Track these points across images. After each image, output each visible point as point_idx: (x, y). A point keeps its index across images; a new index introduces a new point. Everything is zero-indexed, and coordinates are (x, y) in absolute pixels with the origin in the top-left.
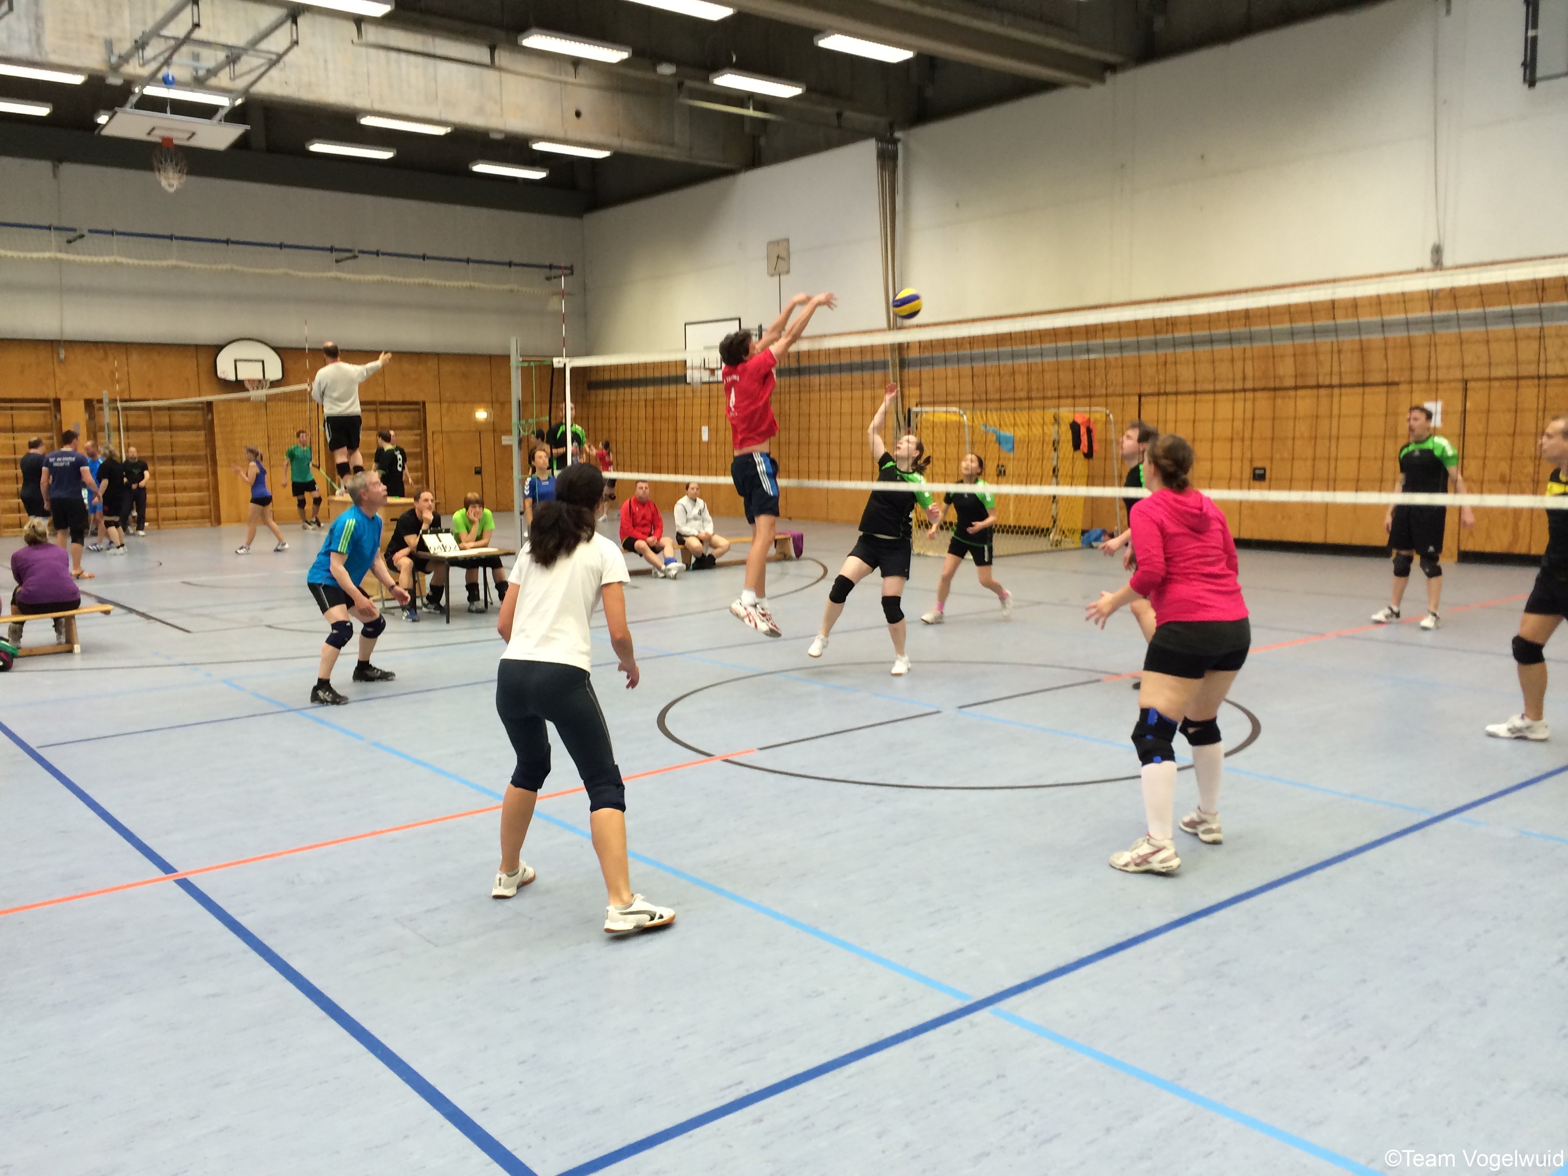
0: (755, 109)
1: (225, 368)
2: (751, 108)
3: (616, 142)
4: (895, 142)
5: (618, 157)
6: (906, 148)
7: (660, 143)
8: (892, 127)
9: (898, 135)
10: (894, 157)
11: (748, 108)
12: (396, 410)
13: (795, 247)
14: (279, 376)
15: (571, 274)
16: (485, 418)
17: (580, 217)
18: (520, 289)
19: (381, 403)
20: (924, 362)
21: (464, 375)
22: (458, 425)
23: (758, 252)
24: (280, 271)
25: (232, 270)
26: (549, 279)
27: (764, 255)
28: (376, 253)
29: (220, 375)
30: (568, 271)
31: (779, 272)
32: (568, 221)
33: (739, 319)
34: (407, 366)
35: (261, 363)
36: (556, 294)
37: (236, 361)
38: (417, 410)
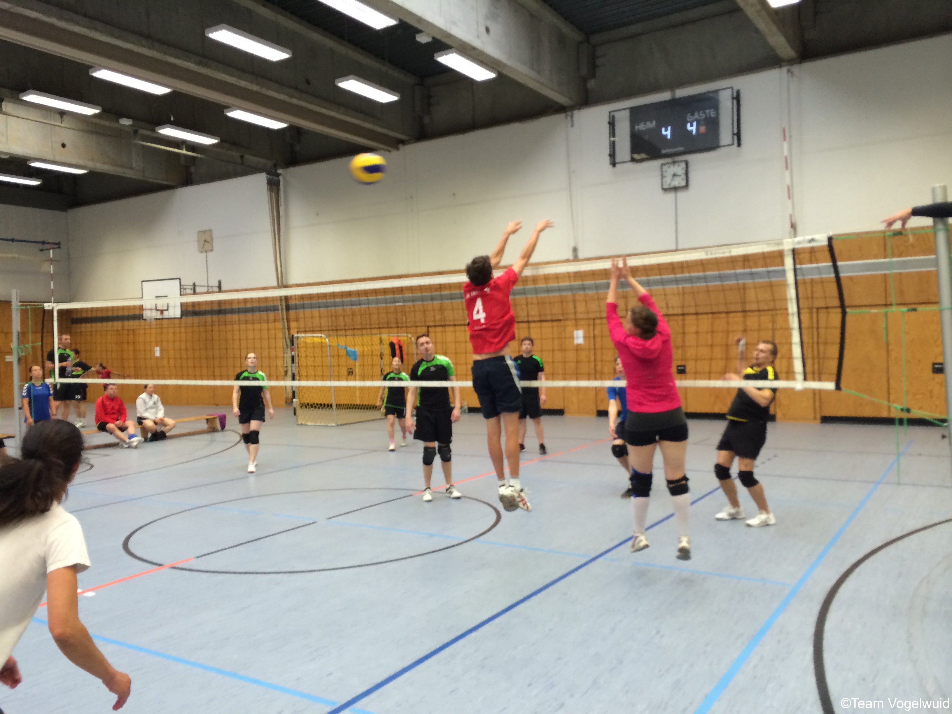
0: (187, 150)
2: (184, 150)
3: (91, 164)
4: (278, 175)
5: (92, 175)
6: (285, 179)
7: (122, 167)
8: (275, 166)
9: (279, 171)
10: (277, 184)
11: (182, 149)
13: (216, 235)
15: (59, 247)
17: (65, 211)
18: (20, 257)
20: (301, 307)
23: (191, 237)
26: (42, 250)
27: (195, 239)
30: (56, 246)
31: (206, 250)
32: (57, 213)
33: (179, 278)
36: (47, 260)
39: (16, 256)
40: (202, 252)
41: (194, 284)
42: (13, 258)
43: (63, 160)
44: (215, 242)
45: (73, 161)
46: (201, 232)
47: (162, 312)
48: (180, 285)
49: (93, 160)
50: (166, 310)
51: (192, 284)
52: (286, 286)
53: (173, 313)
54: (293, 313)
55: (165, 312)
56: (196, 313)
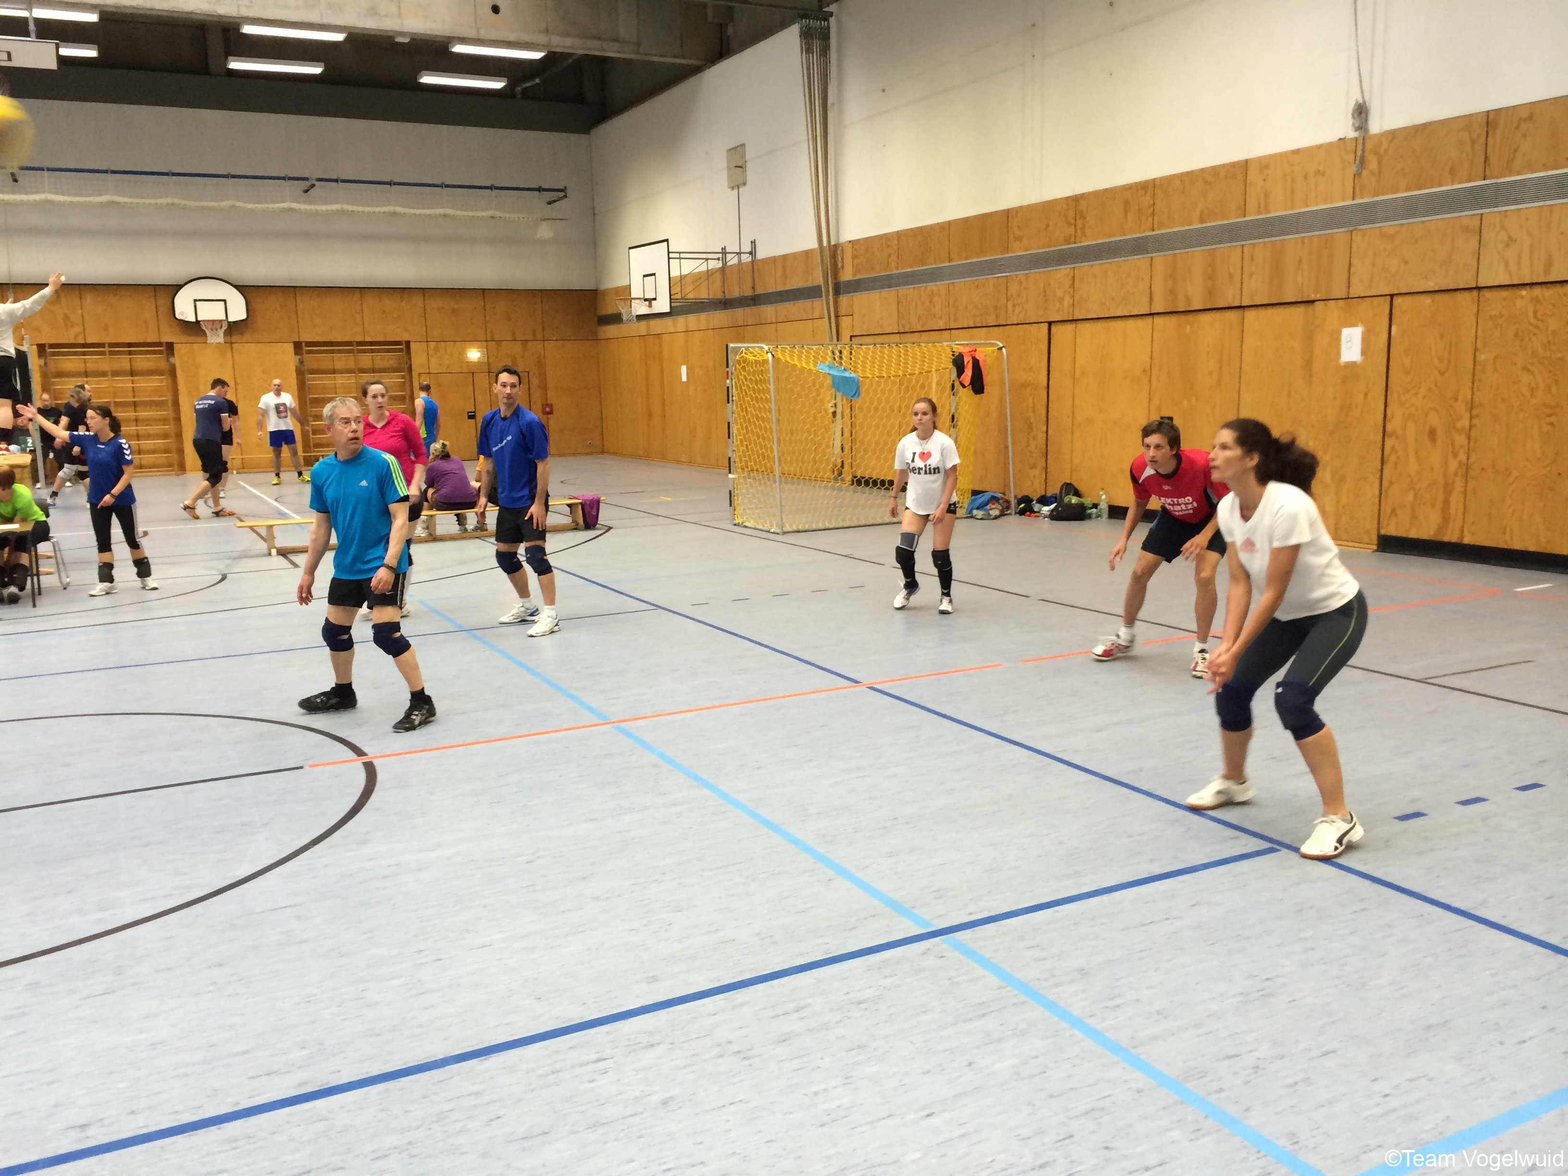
1: (184, 308)
3: (549, 41)
4: (827, 17)
5: (555, 59)
6: (839, 24)
7: (598, 39)
9: (829, 8)
10: (827, 36)
12: (380, 351)
13: (750, 153)
14: (243, 316)
15: (565, 196)
16: (479, 358)
17: (587, 131)
18: (502, 215)
19: (359, 343)
20: (856, 286)
21: (454, 312)
22: (448, 366)
23: (721, 161)
24: (226, 203)
25: (173, 204)
26: (550, 203)
27: (725, 165)
28: (336, 181)
29: (177, 316)
30: (561, 194)
31: (737, 184)
32: (573, 138)
33: (667, 240)
34: (388, 303)
35: (223, 303)
36: (545, 220)
37: (195, 301)
38: (401, 350)
39: (498, 214)
40: (733, 188)
41: (724, 249)
42: (492, 217)
43: (494, 35)
44: (749, 167)
45: (513, 37)
46: (731, 150)
47: (650, 301)
48: (669, 253)
49: (547, 31)
50: (655, 299)
51: (721, 251)
52: (835, 246)
53: (662, 305)
54: (844, 299)
55: (653, 302)
56: (725, 304)
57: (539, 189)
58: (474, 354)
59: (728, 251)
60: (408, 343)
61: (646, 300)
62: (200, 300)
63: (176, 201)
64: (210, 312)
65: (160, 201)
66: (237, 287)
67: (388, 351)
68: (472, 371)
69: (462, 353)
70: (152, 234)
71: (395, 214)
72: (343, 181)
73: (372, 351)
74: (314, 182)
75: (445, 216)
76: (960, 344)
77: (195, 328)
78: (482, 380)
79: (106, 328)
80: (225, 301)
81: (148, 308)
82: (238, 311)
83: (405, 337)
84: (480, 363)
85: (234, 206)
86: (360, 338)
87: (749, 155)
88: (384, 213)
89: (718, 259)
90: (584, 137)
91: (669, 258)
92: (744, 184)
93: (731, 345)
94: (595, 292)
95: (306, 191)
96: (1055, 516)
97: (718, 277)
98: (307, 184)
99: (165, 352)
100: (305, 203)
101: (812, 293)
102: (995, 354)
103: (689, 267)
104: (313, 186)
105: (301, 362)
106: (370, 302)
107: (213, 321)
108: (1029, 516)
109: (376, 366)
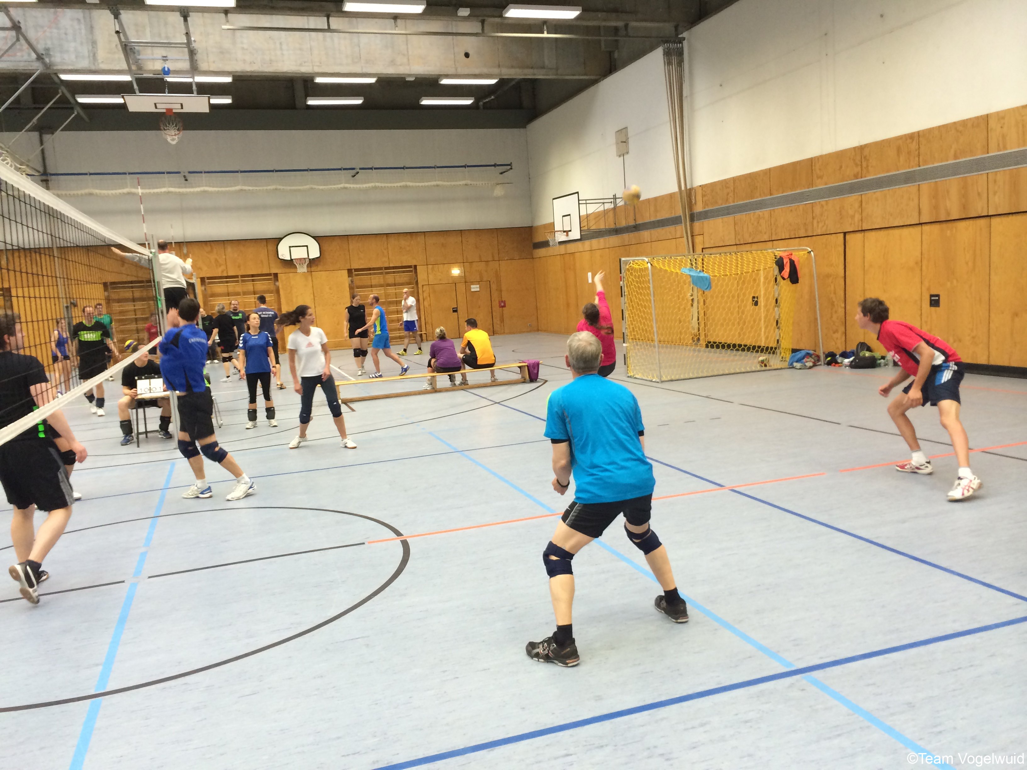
1: (283, 252)
3: (496, 71)
4: (681, 41)
5: (502, 82)
6: (688, 45)
7: (532, 68)
8: (678, 29)
10: (679, 53)
12: (398, 272)
13: (631, 133)
14: (318, 255)
15: (511, 169)
16: (459, 274)
17: (524, 127)
18: (472, 183)
19: (386, 268)
20: (705, 215)
21: (443, 245)
22: (440, 280)
23: (611, 139)
24: (307, 187)
25: (276, 189)
26: (501, 173)
27: (615, 141)
28: (371, 169)
29: (280, 257)
30: (509, 167)
31: (623, 153)
32: (516, 131)
33: (578, 193)
34: (403, 242)
35: (306, 247)
36: (498, 184)
37: (290, 247)
38: (411, 271)
39: (469, 182)
40: (620, 156)
41: (615, 196)
42: (466, 185)
43: (466, 71)
44: (631, 141)
45: (477, 71)
46: (618, 131)
47: (567, 232)
48: (579, 200)
49: (499, 66)
50: (570, 231)
51: (612, 197)
52: (690, 189)
53: (575, 234)
54: (697, 224)
55: (569, 233)
56: (617, 231)
57: (495, 165)
58: (456, 271)
59: (617, 197)
60: (415, 266)
61: (564, 232)
62: (293, 247)
63: (279, 187)
64: (299, 254)
65: (269, 188)
66: (314, 238)
67: (404, 272)
68: (455, 282)
69: (449, 271)
70: (265, 207)
71: (406, 187)
72: (375, 169)
73: (394, 272)
74: (358, 170)
75: (437, 186)
76: (780, 251)
77: (290, 264)
78: (461, 288)
79: (239, 267)
80: (307, 246)
81: (263, 252)
82: (315, 253)
83: (413, 263)
84: (459, 277)
85: (312, 188)
86: (386, 265)
87: (630, 135)
88: (401, 186)
89: (611, 202)
90: (522, 130)
91: (579, 204)
92: (627, 153)
93: (623, 259)
94: (531, 228)
95: (354, 176)
96: (853, 366)
97: (611, 214)
98: (354, 171)
99: (273, 279)
100: (353, 184)
101: (675, 221)
102: (806, 256)
103: (592, 209)
104: (358, 173)
105: (352, 282)
106: (393, 241)
107: (300, 259)
108: (835, 366)
109: (396, 282)
